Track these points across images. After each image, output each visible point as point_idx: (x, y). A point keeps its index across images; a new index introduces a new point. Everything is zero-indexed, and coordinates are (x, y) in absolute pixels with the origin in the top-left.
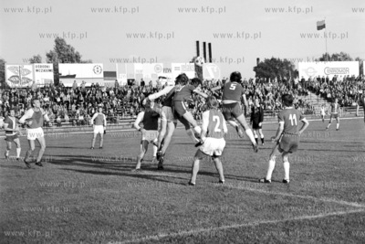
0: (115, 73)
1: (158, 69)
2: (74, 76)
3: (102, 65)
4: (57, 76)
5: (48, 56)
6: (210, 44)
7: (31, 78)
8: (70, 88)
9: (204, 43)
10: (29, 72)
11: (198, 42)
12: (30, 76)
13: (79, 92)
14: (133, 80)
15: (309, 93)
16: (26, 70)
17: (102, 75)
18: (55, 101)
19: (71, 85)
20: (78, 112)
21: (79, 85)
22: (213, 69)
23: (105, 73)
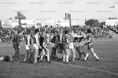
2: (26, 24)
4: (20, 23)
5: (15, 18)
6: (70, 14)
8: (25, 28)
9: (68, 14)
10: (10, 22)
11: (66, 14)
12: (10, 24)
13: (28, 29)
14: (47, 26)
15: (110, 30)
16: (9, 22)
21: (28, 27)
22: (75, 22)
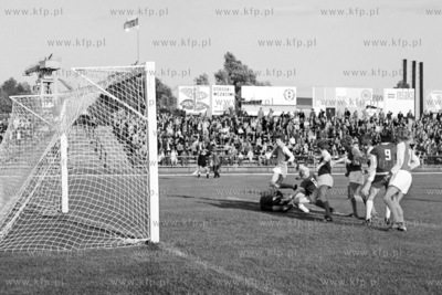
0: (311, 100)
1: (366, 95)
2: (259, 102)
3: (294, 89)
4: (239, 102)
5: (217, 76)
6: (421, 64)
7: (208, 103)
9: (414, 63)
10: (205, 96)
11: (405, 61)
12: (206, 101)
13: (265, 121)
14: (333, 110)
16: (202, 93)
17: (294, 102)
18: (236, 132)
19: (255, 114)
20: (265, 147)
22: (439, 98)
23: (298, 99)
